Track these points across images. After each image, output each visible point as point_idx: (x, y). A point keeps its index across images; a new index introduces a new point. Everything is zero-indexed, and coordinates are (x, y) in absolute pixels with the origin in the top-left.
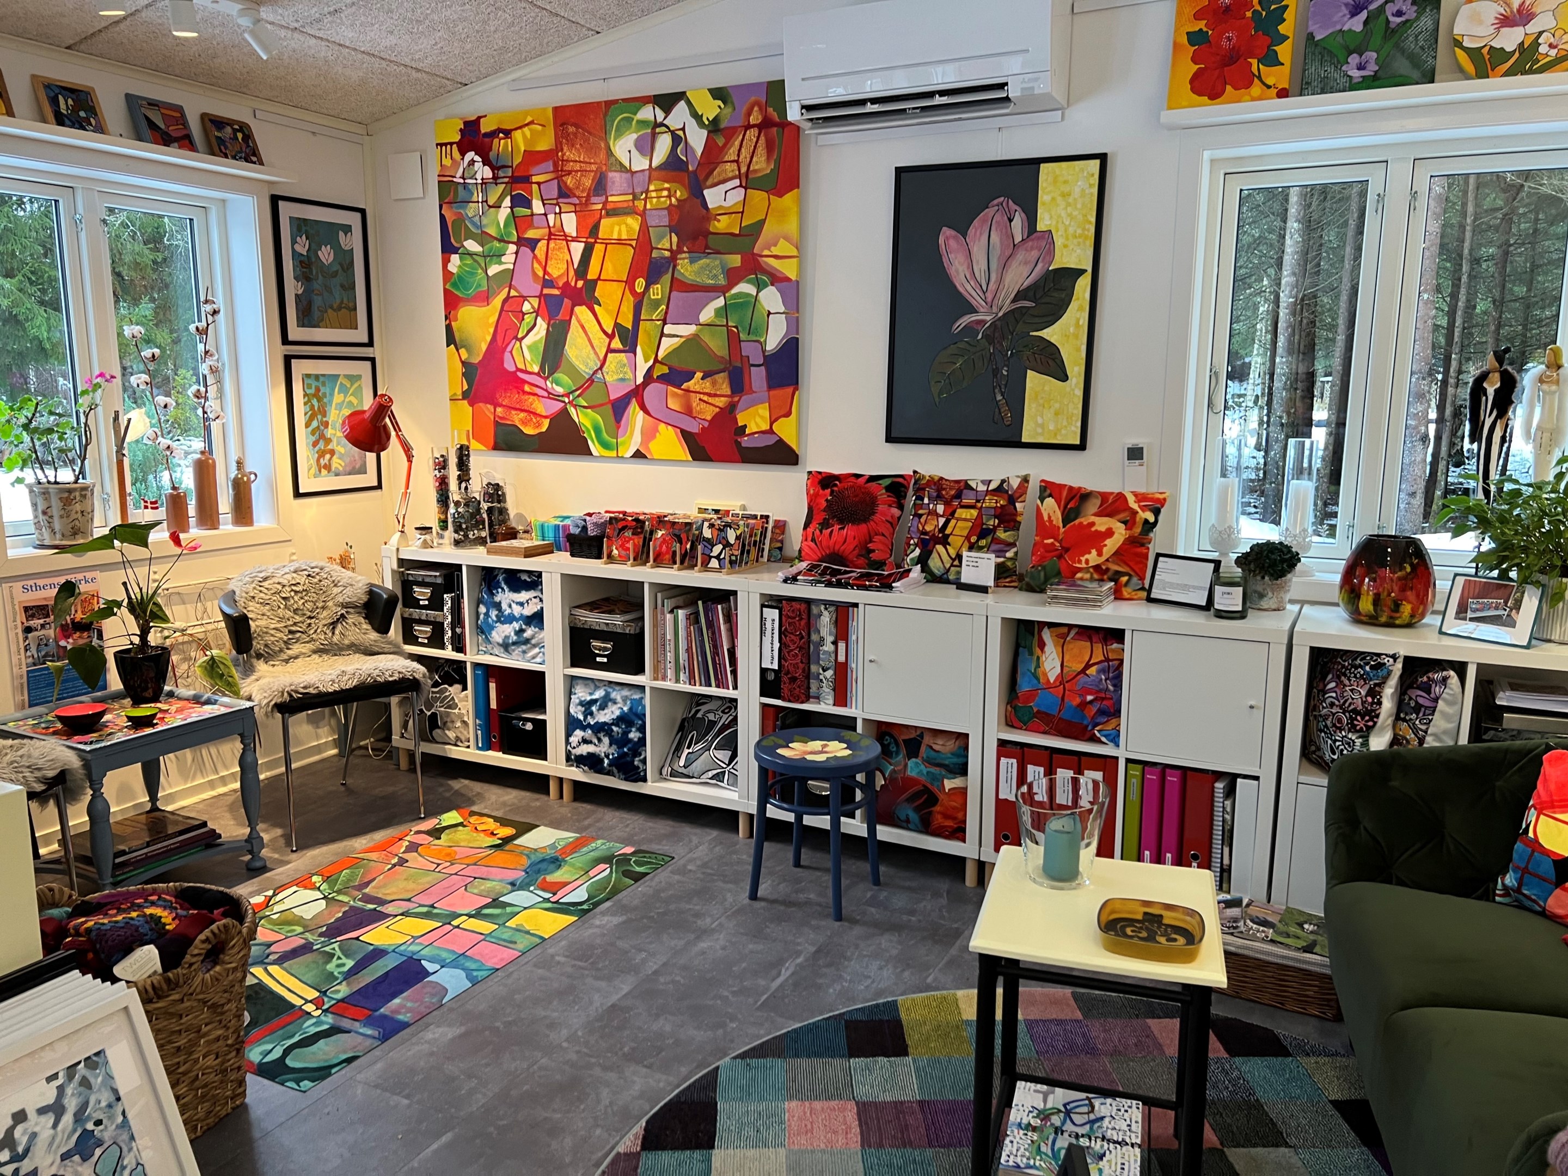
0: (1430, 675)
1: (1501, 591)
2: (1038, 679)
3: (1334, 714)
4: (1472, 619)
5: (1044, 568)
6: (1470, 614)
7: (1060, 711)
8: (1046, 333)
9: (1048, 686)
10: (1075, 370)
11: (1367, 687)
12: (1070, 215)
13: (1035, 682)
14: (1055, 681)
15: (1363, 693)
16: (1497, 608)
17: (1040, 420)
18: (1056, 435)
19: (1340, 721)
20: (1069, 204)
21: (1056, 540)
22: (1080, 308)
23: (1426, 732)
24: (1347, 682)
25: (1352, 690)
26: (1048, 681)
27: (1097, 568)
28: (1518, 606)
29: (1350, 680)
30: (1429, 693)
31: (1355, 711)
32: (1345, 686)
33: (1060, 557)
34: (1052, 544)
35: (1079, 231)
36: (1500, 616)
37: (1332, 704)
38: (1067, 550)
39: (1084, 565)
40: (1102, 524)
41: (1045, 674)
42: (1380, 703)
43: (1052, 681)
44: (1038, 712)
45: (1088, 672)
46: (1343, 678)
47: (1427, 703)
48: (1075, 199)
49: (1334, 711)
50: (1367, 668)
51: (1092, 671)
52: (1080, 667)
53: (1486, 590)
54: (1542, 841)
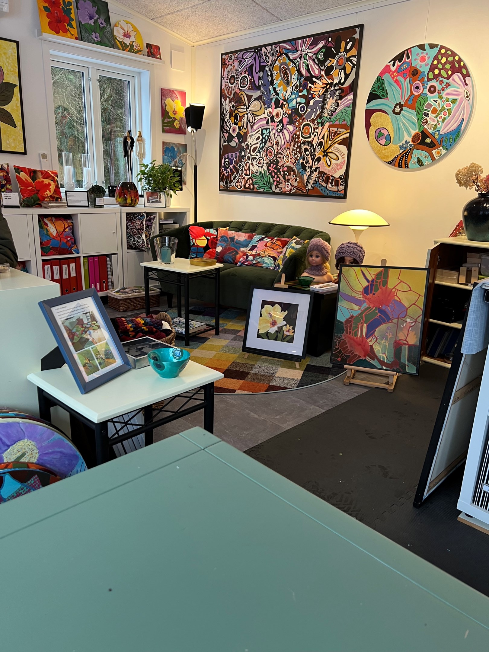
0: (150, 217)
1: (155, 194)
2: (50, 236)
3: (133, 231)
4: (151, 202)
5: (32, 198)
6: (150, 201)
7: (60, 245)
8: (5, 107)
9: (54, 238)
10: (19, 123)
11: (140, 222)
12: (8, 62)
13: (49, 237)
14: (56, 235)
15: (140, 223)
16: (156, 199)
17: (8, 142)
18: (15, 148)
19: (135, 232)
20: (7, 58)
21: (33, 187)
22: (17, 100)
23: (151, 232)
24: (135, 222)
25: (136, 224)
26: (53, 236)
27: (51, 196)
28: (160, 198)
29: (135, 221)
30: (151, 222)
31: (138, 229)
32: (134, 223)
33: (37, 193)
34: (31, 189)
35: (12, 69)
36: (157, 200)
37: (132, 229)
38: (39, 191)
39: (46, 196)
40: (46, 181)
41: (51, 234)
42: (143, 226)
43: (55, 235)
44: (52, 247)
45: (65, 231)
46: (132, 221)
47: (150, 225)
48: (9, 56)
49: (132, 230)
50: (139, 217)
51: (67, 230)
52: (62, 230)
53: (152, 194)
54: (199, 245)
